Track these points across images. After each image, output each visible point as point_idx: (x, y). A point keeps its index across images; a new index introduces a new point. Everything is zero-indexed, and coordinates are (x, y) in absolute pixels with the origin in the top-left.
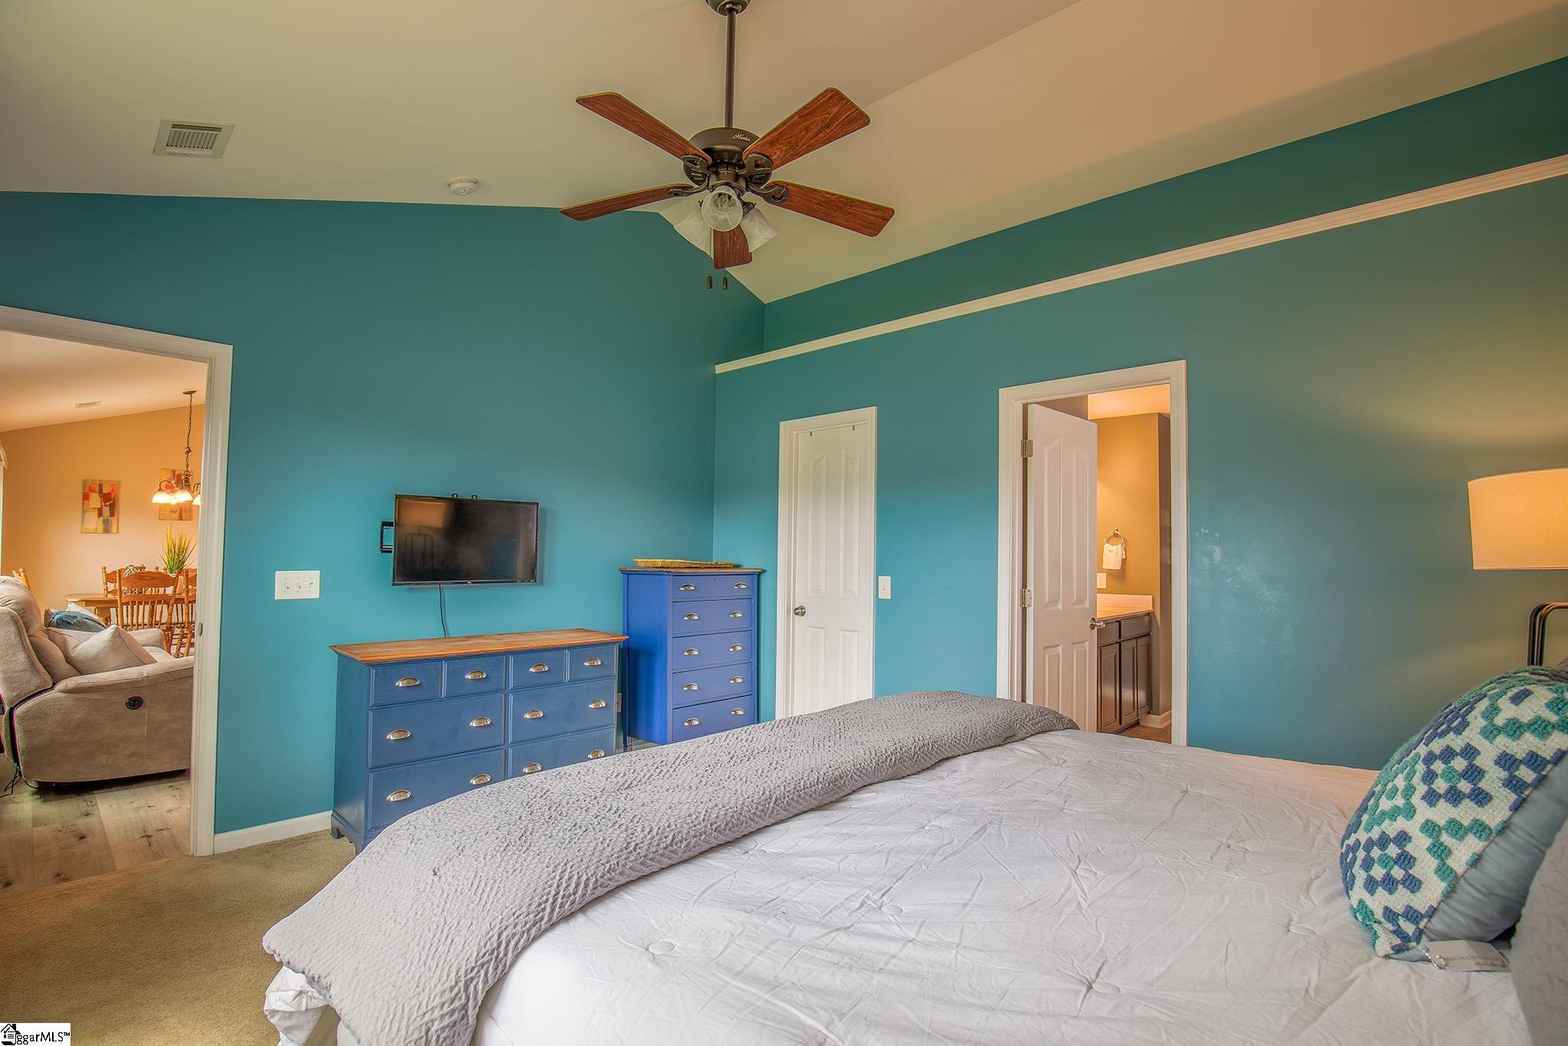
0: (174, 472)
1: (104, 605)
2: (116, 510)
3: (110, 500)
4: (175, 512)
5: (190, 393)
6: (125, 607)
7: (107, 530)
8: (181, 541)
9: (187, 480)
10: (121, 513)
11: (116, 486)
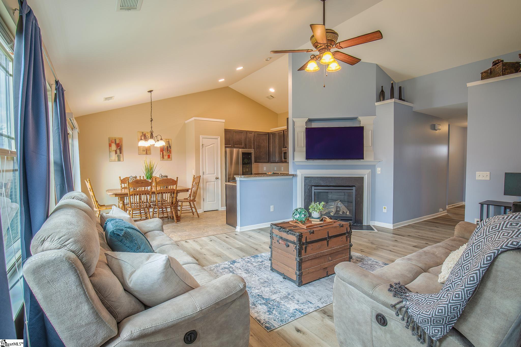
0: (143, 133)
1: (123, 196)
2: (122, 151)
3: (119, 146)
4: (144, 151)
5: (150, 91)
6: (131, 196)
7: (119, 160)
8: (150, 163)
9: (152, 134)
10: (124, 153)
11: (121, 140)
